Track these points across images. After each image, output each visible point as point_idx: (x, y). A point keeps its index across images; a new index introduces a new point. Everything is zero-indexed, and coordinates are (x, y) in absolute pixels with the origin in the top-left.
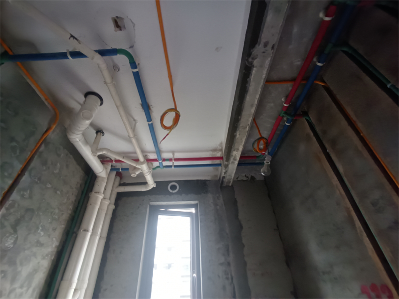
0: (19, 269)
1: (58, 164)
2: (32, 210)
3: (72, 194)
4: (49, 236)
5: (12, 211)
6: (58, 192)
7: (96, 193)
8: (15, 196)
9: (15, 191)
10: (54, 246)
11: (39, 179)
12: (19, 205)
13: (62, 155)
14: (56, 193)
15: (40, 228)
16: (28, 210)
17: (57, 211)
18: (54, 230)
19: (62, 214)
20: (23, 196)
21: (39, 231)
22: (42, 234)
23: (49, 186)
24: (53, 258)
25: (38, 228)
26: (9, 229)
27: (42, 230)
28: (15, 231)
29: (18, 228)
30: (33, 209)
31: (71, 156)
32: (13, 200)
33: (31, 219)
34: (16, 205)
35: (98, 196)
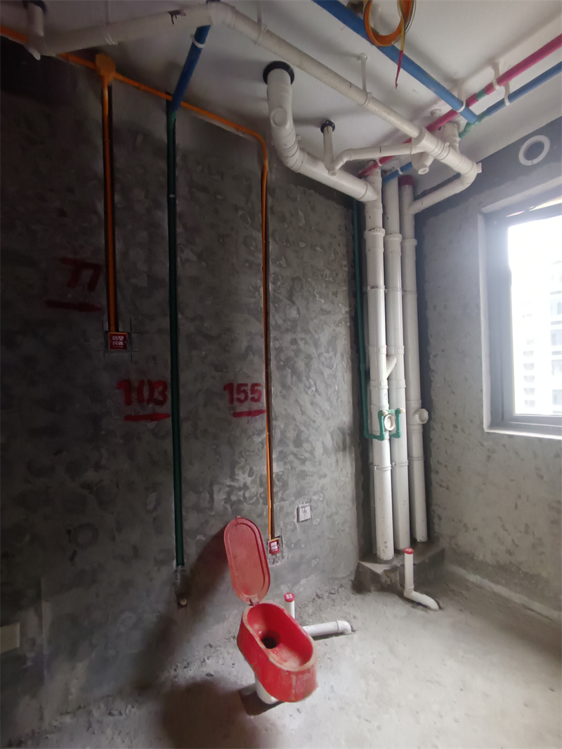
0: (317, 336)
1: (301, 213)
2: (298, 279)
3: (339, 245)
4: (332, 302)
5: (279, 283)
6: (318, 249)
7: (370, 230)
8: (273, 269)
9: (270, 263)
10: (344, 312)
11: (287, 241)
12: (282, 277)
13: (299, 196)
14: (315, 250)
15: (317, 295)
16: (293, 279)
17: (328, 272)
18: (335, 294)
19: (337, 274)
20: (280, 266)
21: (317, 298)
22: (323, 301)
23: (302, 245)
24: (348, 324)
25: (315, 296)
26: (286, 301)
27: (321, 297)
28: (293, 303)
29: (294, 299)
30: (297, 277)
31: (312, 191)
32: (274, 273)
33: (302, 287)
34: (280, 278)
35: (376, 233)
